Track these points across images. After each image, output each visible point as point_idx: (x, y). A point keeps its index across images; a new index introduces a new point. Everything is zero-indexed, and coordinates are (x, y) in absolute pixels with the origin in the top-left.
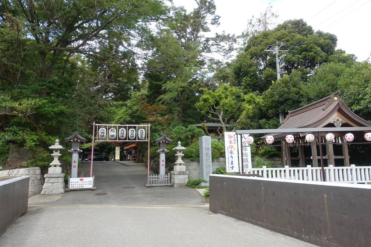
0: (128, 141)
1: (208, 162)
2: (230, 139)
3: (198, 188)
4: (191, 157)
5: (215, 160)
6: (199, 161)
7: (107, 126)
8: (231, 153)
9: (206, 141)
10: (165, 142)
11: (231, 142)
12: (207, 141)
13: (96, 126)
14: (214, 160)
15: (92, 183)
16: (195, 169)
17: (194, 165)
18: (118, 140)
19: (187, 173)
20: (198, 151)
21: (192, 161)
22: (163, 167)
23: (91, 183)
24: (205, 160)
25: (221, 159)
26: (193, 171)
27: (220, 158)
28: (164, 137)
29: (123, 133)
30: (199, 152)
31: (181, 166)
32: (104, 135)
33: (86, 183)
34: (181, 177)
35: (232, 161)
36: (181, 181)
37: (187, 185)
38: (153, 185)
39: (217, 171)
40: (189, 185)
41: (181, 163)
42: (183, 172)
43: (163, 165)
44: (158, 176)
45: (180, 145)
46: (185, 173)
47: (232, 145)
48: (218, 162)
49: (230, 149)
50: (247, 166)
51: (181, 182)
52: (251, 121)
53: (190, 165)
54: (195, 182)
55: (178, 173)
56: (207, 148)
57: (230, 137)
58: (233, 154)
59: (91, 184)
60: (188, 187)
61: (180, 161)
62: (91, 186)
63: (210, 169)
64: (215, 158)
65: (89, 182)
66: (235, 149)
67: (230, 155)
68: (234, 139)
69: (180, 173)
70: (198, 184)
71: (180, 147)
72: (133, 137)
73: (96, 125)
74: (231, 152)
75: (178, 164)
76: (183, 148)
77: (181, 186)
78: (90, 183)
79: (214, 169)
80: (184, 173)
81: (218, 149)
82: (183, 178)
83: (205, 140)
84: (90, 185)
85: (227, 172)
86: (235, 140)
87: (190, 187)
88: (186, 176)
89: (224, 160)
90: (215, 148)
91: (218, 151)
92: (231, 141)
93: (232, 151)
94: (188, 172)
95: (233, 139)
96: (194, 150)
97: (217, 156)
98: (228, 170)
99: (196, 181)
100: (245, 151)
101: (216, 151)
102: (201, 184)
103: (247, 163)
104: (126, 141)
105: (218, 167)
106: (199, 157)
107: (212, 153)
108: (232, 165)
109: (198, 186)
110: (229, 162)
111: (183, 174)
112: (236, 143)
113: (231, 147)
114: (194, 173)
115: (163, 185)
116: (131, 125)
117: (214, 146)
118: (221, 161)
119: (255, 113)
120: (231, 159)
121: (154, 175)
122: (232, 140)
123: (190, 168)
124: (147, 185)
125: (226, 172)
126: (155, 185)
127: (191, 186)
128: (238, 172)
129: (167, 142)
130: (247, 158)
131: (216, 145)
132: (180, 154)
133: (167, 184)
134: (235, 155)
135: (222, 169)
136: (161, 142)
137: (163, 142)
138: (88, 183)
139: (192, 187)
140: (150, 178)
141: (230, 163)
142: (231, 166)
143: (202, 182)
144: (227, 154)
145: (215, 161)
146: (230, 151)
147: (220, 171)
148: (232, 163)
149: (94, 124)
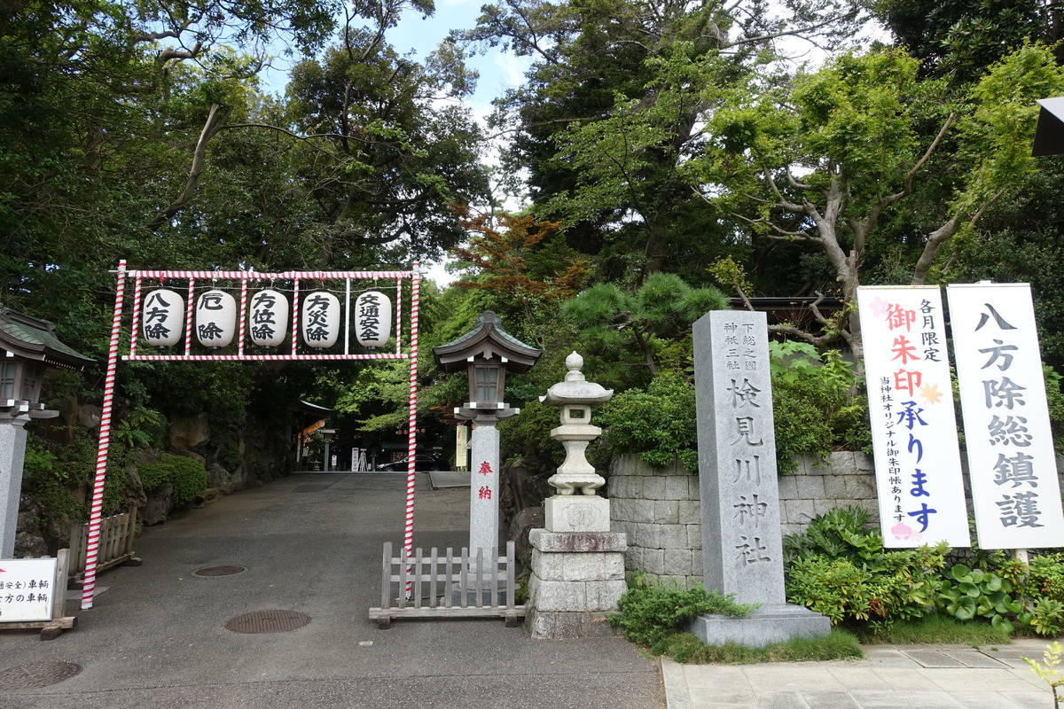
0: (299, 361)
1: (753, 476)
2: (902, 330)
3: (684, 658)
4: (652, 445)
5: (803, 467)
6: (696, 472)
7: (188, 280)
8: (911, 419)
9: (731, 340)
10: (496, 358)
11: (903, 349)
12: (740, 339)
13: (129, 283)
14: (794, 468)
15: (48, 592)
16: (675, 521)
17: (669, 494)
18: (245, 353)
19: (614, 547)
20: (688, 410)
21: (658, 468)
22: (485, 501)
23: (43, 591)
24: (731, 461)
25: (843, 460)
26: (663, 532)
27: (835, 455)
28: (485, 328)
29: (265, 312)
30: (693, 415)
31: (579, 499)
32: (164, 324)
33: (14, 592)
34: (582, 568)
35: (919, 475)
36: (581, 597)
37: (615, 625)
38: (411, 612)
39: (820, 539)
40: (624, 626)
41: (580, 480)
42: (591, 536)
43: (484, 492)
44: (457, 560)
45: (575, 376)
46: (606, 547)
47: (912, 366)
48: (820, 479)
49: (900, 397)
50: (1031, 506)
51: (577, 601)
52: (1019, 242)
53: (646, 494)
54: (661, 607)
55: (557, 546)
56: (740, 384)
57: (899, 317)
58: (923, 423)
59: (40, 598)
60: (620, 635)
61: (576, 468)
62: (39, 612)
63: (765, 525)
64: (800, 452)
65: (33, 584)
66: (934, 396)
67: (902, 435)
68: (928, 329)
69: (572, 545)
70: (684, 624)
71: (575, 386)
72: (321, 333)
73: (132, 273)
74: (910, 415)
75: (564, 487)
76: (596, 391)
77: (575, 627)
78: (36, 591)
79: (794, 517)
80: (595, 545)
81: (817, 401)
82: (594, 575)
83: (731, 333)
84: (35, 602)
85: (887, 545)
86: (931, 337)
87: (632, 640)
88: (615, 564)
89: (861, 464)
90: (798, 392)
91: (818, 413)
92: (903, 341)
93: (915, 408)
94: (621, 541)
95: (918, 327)
96: (666, 404)
97: (811, 438)
98: (894, 530)
99: (668, 601)
100: (1010, 406)
101: (808, 409)
102: (704, 631)
103: (1025, 487)
104: (287, 357)
105: (823, 510)
106: (694, 446)
107: (780, 424)
108: (923, 498)
109: (682, 641)
110: (897, 480)
111: (594, 551)
112: (943, 354)
113: (906, 383)
114: (669, 542)
115: (472, 611)
116: (317, 274)
117: (790, 379)
118: (836, 468)
119: (1039, 196)
120: (908, 463)
121: (434, 551)
122: (914, 335)
123: (648, 510)
124: (375, 613)
125: (879, 542)
126: (424, 612)
127: (641, 630)
128: (967, 543)
129: (504, 360)
130: (1026, 451)
131: (802, 374)
132: (577, 430)
133: (496, 610)
134: (938, 432)
135: (849, 520)
136: (471, 359)
137: (479, 357)
138: (26, 592)
139: (645, 643)
140: (396, 569)
141: (907, 483)
142: (915, 504)
143: (712, 612)
144: (883, 430)
145: (801, 470)
146: (904, 409)
147: (834, 535)
148: (920, 483)
149: (122, 269)
